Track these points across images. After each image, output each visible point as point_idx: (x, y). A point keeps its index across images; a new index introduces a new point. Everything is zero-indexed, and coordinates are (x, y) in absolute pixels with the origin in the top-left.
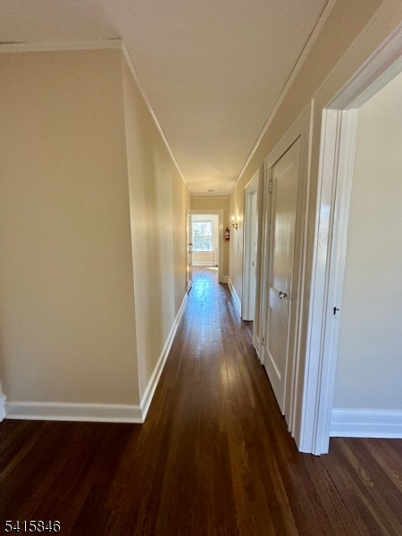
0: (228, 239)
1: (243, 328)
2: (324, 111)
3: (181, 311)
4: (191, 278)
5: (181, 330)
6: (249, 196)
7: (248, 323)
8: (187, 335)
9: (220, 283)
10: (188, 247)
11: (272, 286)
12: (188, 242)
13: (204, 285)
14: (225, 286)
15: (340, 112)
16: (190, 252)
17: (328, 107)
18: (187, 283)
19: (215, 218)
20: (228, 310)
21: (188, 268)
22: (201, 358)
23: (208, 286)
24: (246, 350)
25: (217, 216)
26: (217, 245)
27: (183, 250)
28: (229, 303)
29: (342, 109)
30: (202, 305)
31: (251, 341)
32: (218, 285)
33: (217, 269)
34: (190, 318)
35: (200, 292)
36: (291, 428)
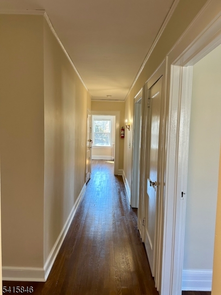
0: (123, 137)
1: (131, 214)
2: (172, 66)
3: (80, 199)
4: (90, 171)
5: (79, 214)
6: (138, 105)
7: (135, 210)
8: (83, 218)
9: (116, 176)
10: (88, 143)
11: (149, 178)
12: (88, 139)
13: (102, 177)
14: (119, 178)
15: (181, 67)
16: (90, 148)
17: (174, 64)
18: (86, 174)
19: (113, 118)
20: (120, 198)
21: (87, 162)
22: (94, 237)
23: (104, 178)
24: (131, 231)
25: (115, 117)
26: (114, 141)
27: (83, 146)
28: (122, 193)
29: (183, 66)
30: (98, 194)
31: (136, 224)
32: (113, 177)
33: (113, 162)
34: (87, 205)
35: (97, 183)
36: (157, 285)
